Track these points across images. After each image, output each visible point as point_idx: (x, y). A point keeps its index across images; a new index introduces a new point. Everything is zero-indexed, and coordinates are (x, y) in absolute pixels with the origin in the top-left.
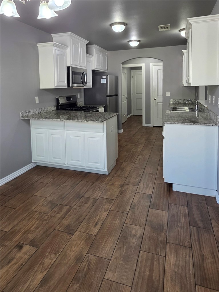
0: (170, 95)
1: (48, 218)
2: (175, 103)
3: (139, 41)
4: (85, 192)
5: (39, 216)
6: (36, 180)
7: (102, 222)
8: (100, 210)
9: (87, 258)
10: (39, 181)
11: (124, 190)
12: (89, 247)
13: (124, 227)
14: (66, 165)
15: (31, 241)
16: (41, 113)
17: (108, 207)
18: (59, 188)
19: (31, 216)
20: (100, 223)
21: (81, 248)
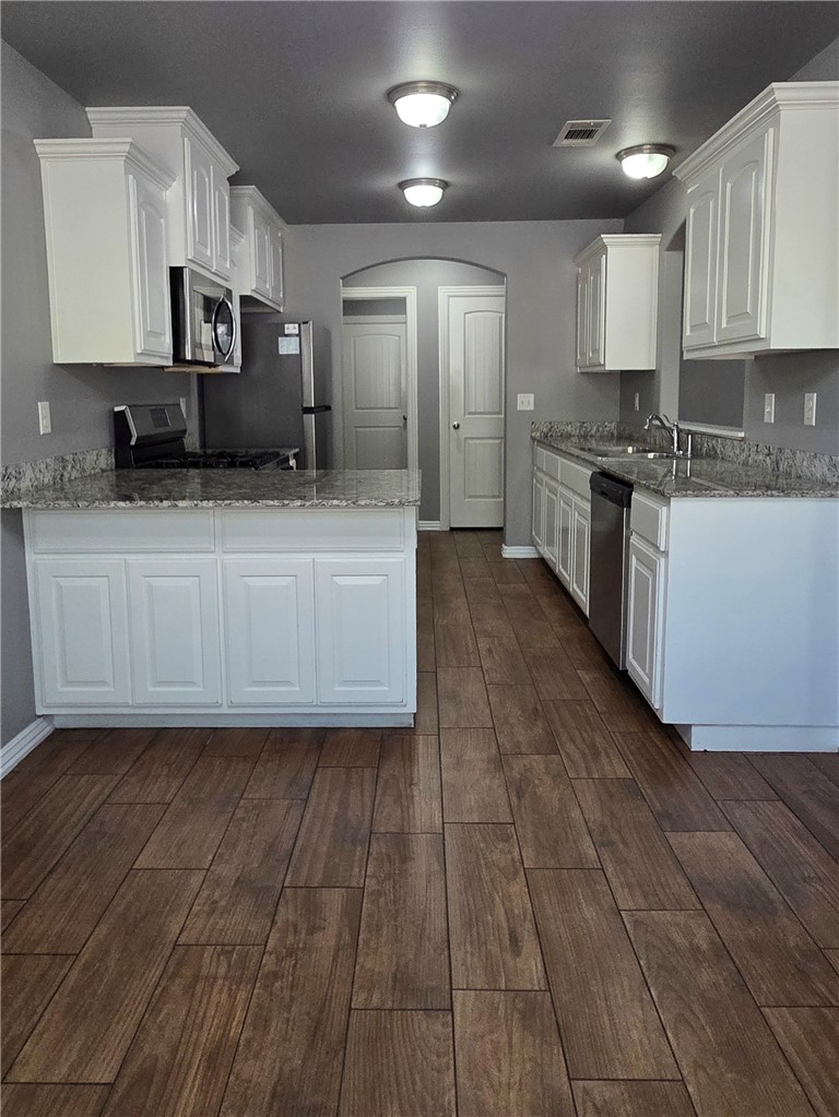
0: (532, 408)
1: (279, 960)
2: (551, 436)
3: (444, 185)
4: (368, 814)
5: (229, 962)
6: (101, 798)
7: (529, 926)
8: (488, 878)
9: (584, 1102)
10: (116, 798)
11: (521, 779)
12: (557, 1049)
13: (628, 927)
14: (225, 710)
15: (274, 1095)
16: (61, 479)
17: (509, 857)
18: (240, 813)
19: (187, 972)
20: (526, 933)
21: (528, 1066)
